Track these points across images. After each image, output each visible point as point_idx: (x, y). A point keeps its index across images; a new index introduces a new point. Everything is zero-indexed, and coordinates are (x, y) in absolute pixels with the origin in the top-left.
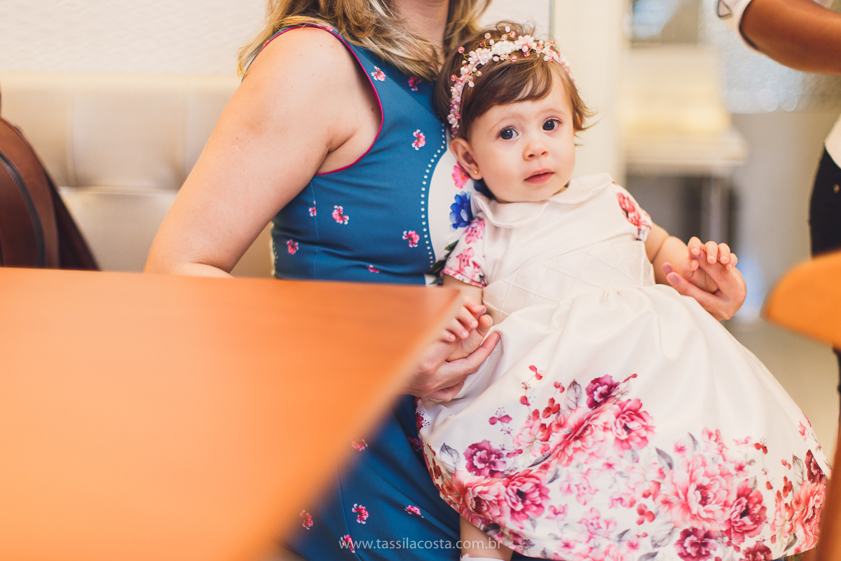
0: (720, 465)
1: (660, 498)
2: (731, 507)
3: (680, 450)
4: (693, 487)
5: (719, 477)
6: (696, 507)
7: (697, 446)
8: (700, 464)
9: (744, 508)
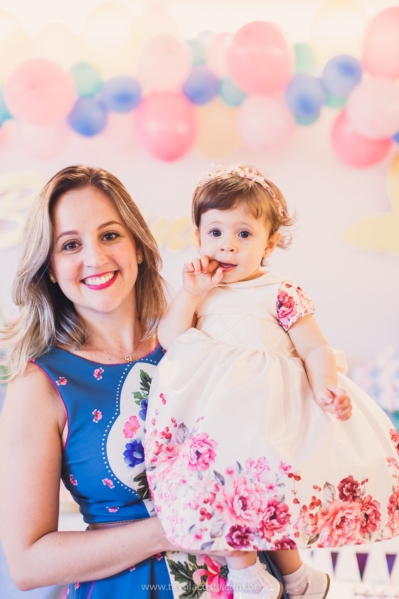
0: (255, 484)
1: (215, 504)
2: (263, 512)
3: (230, 472)
4: (237, 498)
5: (255, 492)
6: (239, 511)
7: (241, 471)
8: (243, 482)
9: (273, 514)
